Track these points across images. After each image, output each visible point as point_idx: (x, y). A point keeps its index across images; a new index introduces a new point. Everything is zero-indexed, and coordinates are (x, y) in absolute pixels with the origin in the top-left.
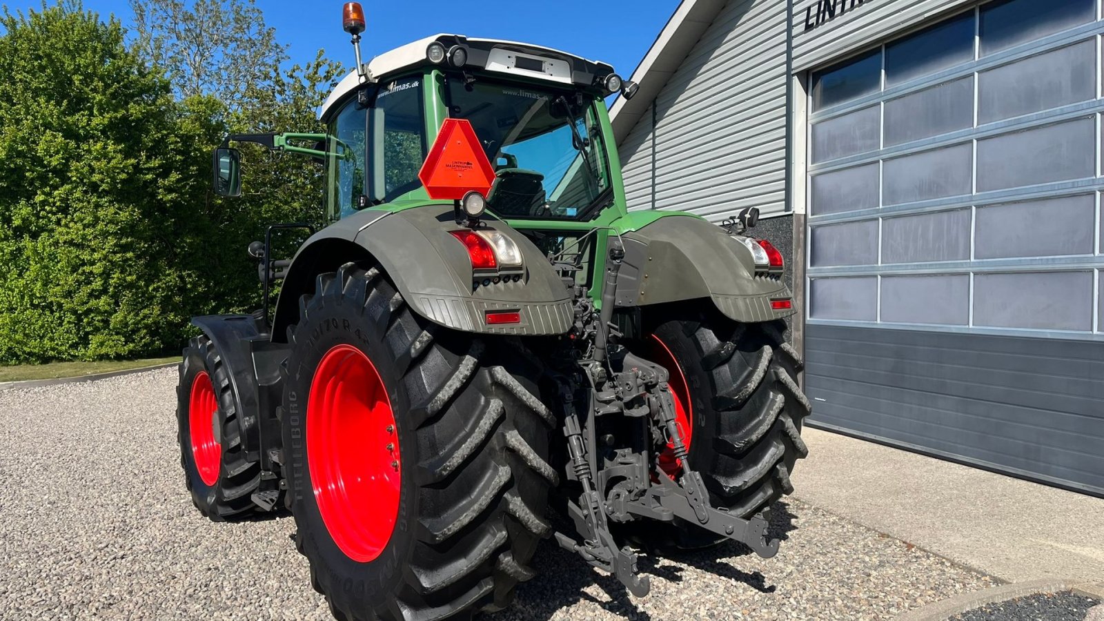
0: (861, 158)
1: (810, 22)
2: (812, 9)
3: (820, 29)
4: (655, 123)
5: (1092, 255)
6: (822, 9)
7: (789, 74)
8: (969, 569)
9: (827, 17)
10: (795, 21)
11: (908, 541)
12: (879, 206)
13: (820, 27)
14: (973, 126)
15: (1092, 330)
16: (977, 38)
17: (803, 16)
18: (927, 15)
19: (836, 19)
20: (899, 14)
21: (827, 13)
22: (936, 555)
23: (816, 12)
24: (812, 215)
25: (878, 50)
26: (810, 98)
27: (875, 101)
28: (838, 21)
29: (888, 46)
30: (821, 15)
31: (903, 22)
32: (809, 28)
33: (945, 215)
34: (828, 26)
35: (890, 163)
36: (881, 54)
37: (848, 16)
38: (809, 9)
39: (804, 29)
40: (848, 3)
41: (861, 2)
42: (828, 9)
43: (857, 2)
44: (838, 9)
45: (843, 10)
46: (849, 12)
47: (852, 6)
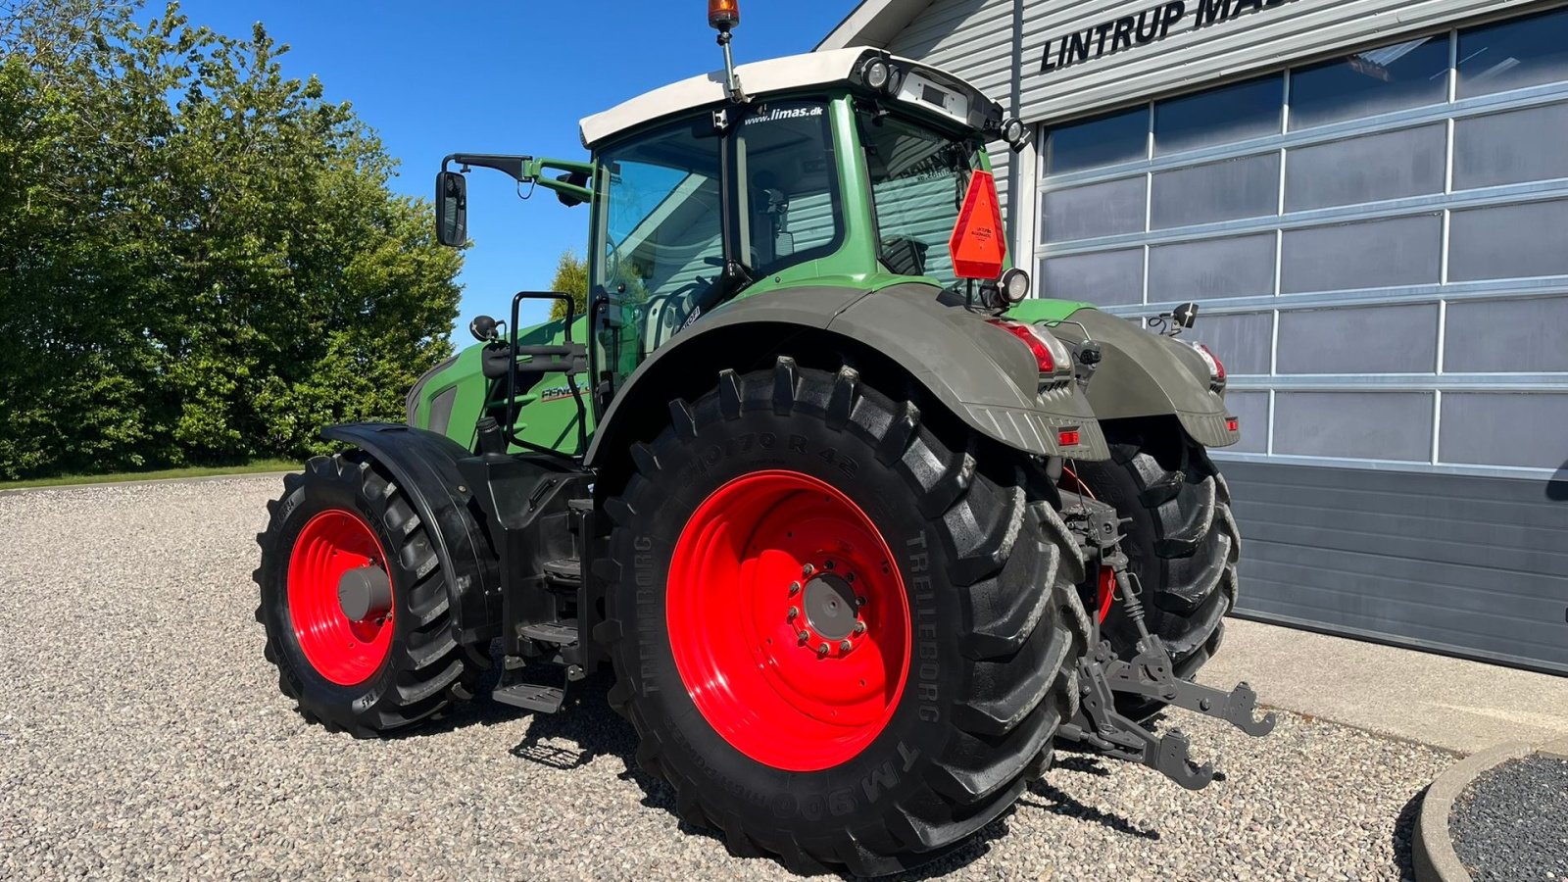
0: (1117, 241)
1: (1050, 60)
2: (1052, 44)
3: (1064, 72)
5: (1434, 374)
6: (1068, 46)
8: (1396, 739)
9: (1076, 57)
10: (1025, 56)
11: (1302, 713)
12: (1142, 302)
13: (1063, 69)
14: (1277, 213)
15: (1431, 460)
16: (1286, 108)
17: (1040, 51)
18: (1223, 73)
19: (1087, 62)
20: (1183, 66)
21: (1076, 53)
22: (1346, 726)
23: (1059, 49)
25: (1146, 106)
26: (1041, 158)
27: (1140, 171)
28: (1089, 65)
29: (1157, 103)
30: (1067, 54)
31: (1188, 78)
32: (1046, 68)
33: (1237, 320)
34: (1076, 69)
35: (1158, 251)
36: (1149, 111)
37: (1106, 60)
38: (1048, 44)
39: (1039, 69)
40: (1108, 44)
41: (1127, 44)
42: (1077, 47)
43: (1121, 44)
44: (1093, 49)
45: (1100, 52)
46: (1108, 56)
47: (1115, 48)
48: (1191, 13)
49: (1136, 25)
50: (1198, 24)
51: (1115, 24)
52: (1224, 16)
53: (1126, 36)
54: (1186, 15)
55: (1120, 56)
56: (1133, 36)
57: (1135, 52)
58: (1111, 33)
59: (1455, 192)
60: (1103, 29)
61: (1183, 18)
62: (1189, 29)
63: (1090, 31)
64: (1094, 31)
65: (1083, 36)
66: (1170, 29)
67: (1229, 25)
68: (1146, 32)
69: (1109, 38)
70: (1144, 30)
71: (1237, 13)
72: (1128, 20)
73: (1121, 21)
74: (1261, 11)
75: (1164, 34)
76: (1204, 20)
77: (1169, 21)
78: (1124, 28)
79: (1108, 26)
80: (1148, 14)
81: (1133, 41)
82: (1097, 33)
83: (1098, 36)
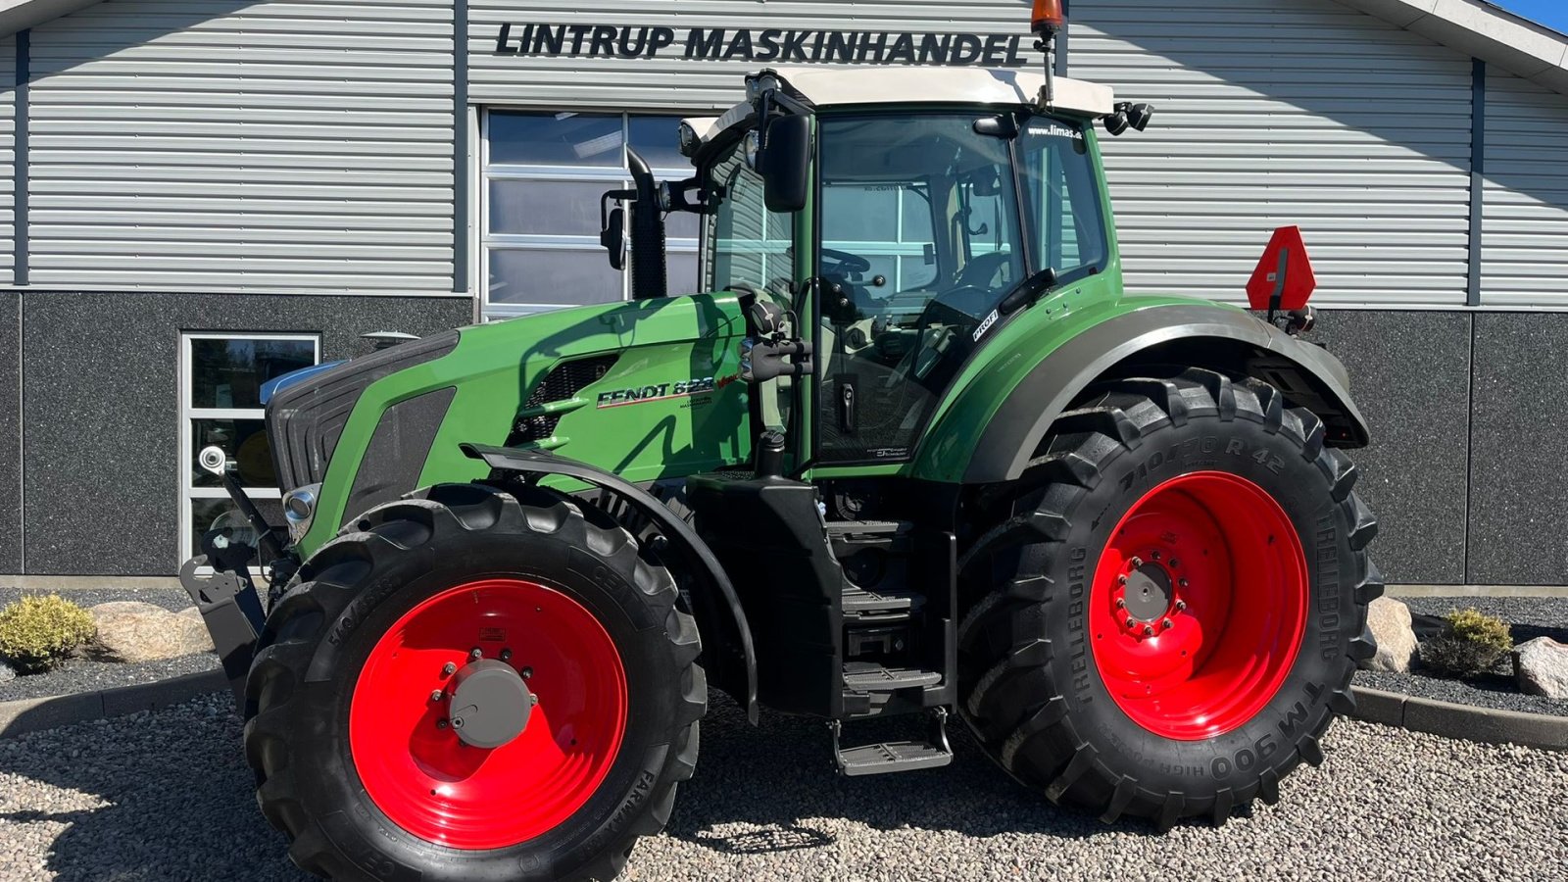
1: (510, 43)
2: (513, 27)
3: (527, 60)
4: (22, 78)
6: (534, 35)
7: (460, 99)
9: (543, 48)
10: (472, 30)
13: (527, 57)
17: (496, 31)
18: (717, 106)
19: (558, 57)
21: (544, 44)
23: (521, 34)
24: (490, 301)
25: (620, 115)
26: (486, 143)
27: (613, 177)
28: (560, 61)
29: (633, 117)
30: (532, 43)
31: (673, 101)
32: (503, 49)
34: (541, 60)
36: (622, 122)
37: (580, 61)
38: (506, 27)
39: (494, 48)
40: (586, 47)
41: (609, 52)
42: (543, 39)
43: (601, 50)
44: (567, 47)
45: (576, 51)
46: (584, 58)
47: (594, 52)
48: (679, 42)
49: (618, 37)
50: (688, 55)
51: (594, 28)
52: (716, 55)
53: (607, 44)
54: (674, 43)
55: (598, 61)
56: (615, 46)
57: (614, 62)
58: (589, 36)
59: (904, 243)
60: (579, 30)
61: (670, 45)
62: (679, 57)
63: (562, 28)
64: (568, 28)
65: (554, 30)
66: (658, 51)
67: (717, 65)
68: (631, 47)
69: (586, 40)
70: (629, 44)
71: (728, 56)
72: (611, 30)
73: (601, 29)
74: (750, 62)
75: (651, 54)
76: (694, 54)
77: (655, 44)
78: (604, 36)
79: (587, 28)
80: (632, 30)
81: (616, 51)
82: (571, 31)
83: (572, 35)
